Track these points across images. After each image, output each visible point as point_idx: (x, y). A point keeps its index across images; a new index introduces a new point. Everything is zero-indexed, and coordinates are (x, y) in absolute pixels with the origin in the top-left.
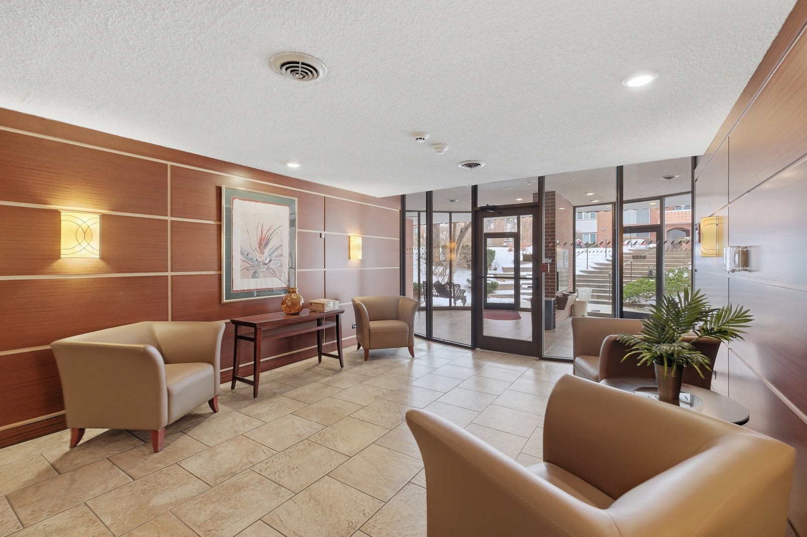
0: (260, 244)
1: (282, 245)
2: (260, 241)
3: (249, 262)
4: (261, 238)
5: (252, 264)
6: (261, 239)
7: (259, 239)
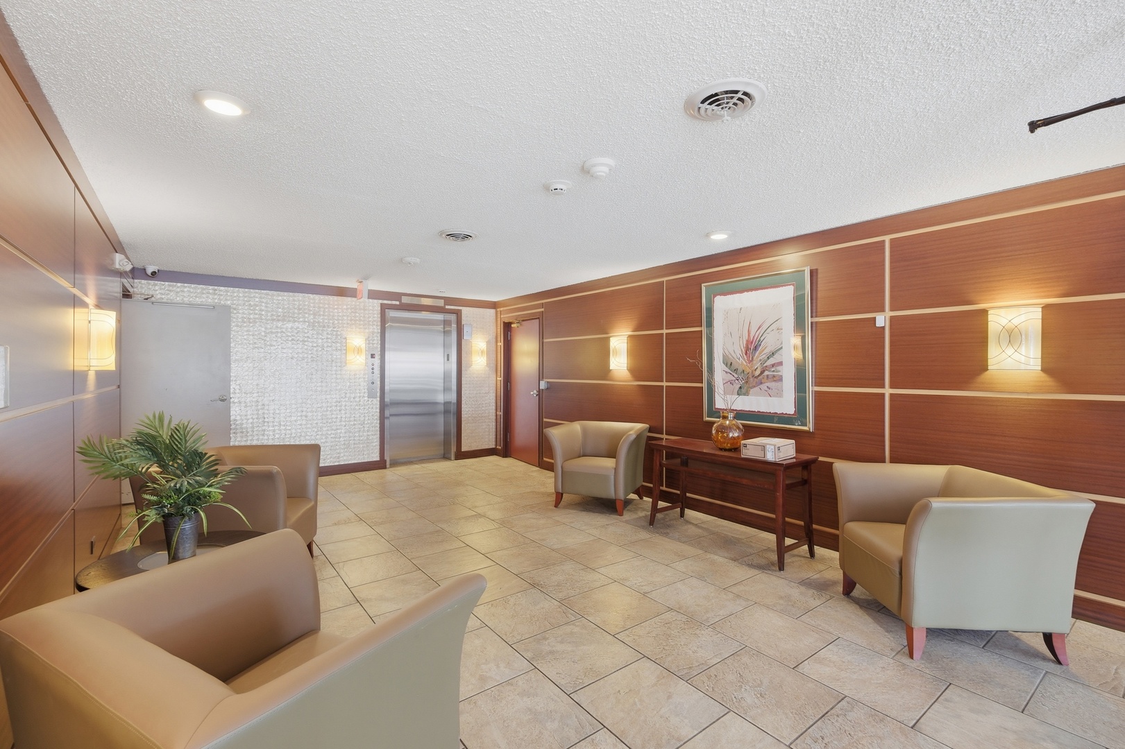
0: (747, 349)
1: (782, 348)
2: (747, 345)
3: (734, 374)
4: (747, 341)
5: (736, 376)
6: (749, 342)
7: (745, 343)
